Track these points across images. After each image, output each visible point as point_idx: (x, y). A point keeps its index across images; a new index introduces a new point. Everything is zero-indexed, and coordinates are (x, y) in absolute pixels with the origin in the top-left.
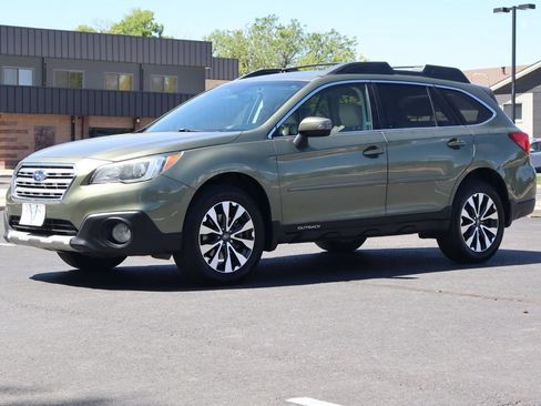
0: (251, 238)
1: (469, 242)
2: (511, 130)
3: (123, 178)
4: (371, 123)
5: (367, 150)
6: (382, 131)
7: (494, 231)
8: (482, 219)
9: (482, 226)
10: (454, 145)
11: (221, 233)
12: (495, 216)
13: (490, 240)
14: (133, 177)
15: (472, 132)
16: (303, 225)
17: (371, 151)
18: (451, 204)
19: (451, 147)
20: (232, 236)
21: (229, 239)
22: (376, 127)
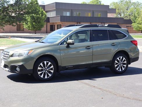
0: (53, 70)
1: (117, 69)
2: (132, 40)
3: (19, 56)
4: (89, 40)
5: (87, 47)
6: (92, 42)
7: (125, 66)
8: (122, 63)
9: (121, 65)
10: (113, 45)
11: (44, 69)
12: (125, 62)
13: (124, 68)
14: (21, 56)
15: (119, 41)
16: (67, 66)
17: (88, 48)
18: (112, 59)
19: (112, 45)
20: (47, 70)
21: (46, 70)
22: (91, 41)
